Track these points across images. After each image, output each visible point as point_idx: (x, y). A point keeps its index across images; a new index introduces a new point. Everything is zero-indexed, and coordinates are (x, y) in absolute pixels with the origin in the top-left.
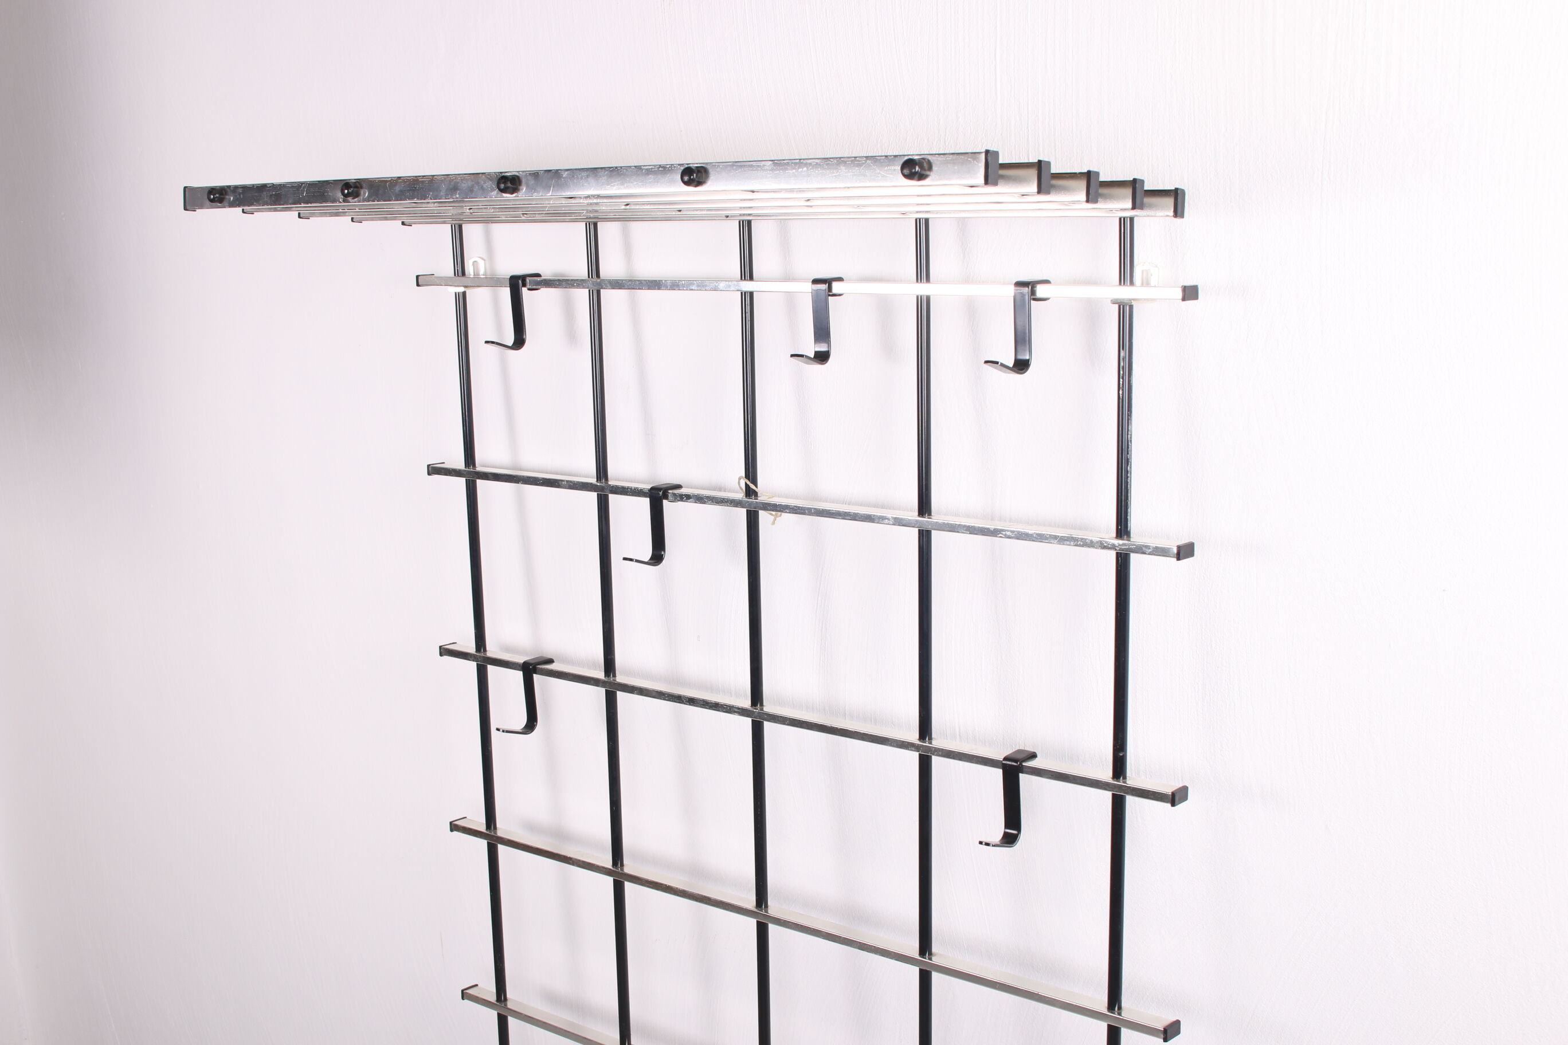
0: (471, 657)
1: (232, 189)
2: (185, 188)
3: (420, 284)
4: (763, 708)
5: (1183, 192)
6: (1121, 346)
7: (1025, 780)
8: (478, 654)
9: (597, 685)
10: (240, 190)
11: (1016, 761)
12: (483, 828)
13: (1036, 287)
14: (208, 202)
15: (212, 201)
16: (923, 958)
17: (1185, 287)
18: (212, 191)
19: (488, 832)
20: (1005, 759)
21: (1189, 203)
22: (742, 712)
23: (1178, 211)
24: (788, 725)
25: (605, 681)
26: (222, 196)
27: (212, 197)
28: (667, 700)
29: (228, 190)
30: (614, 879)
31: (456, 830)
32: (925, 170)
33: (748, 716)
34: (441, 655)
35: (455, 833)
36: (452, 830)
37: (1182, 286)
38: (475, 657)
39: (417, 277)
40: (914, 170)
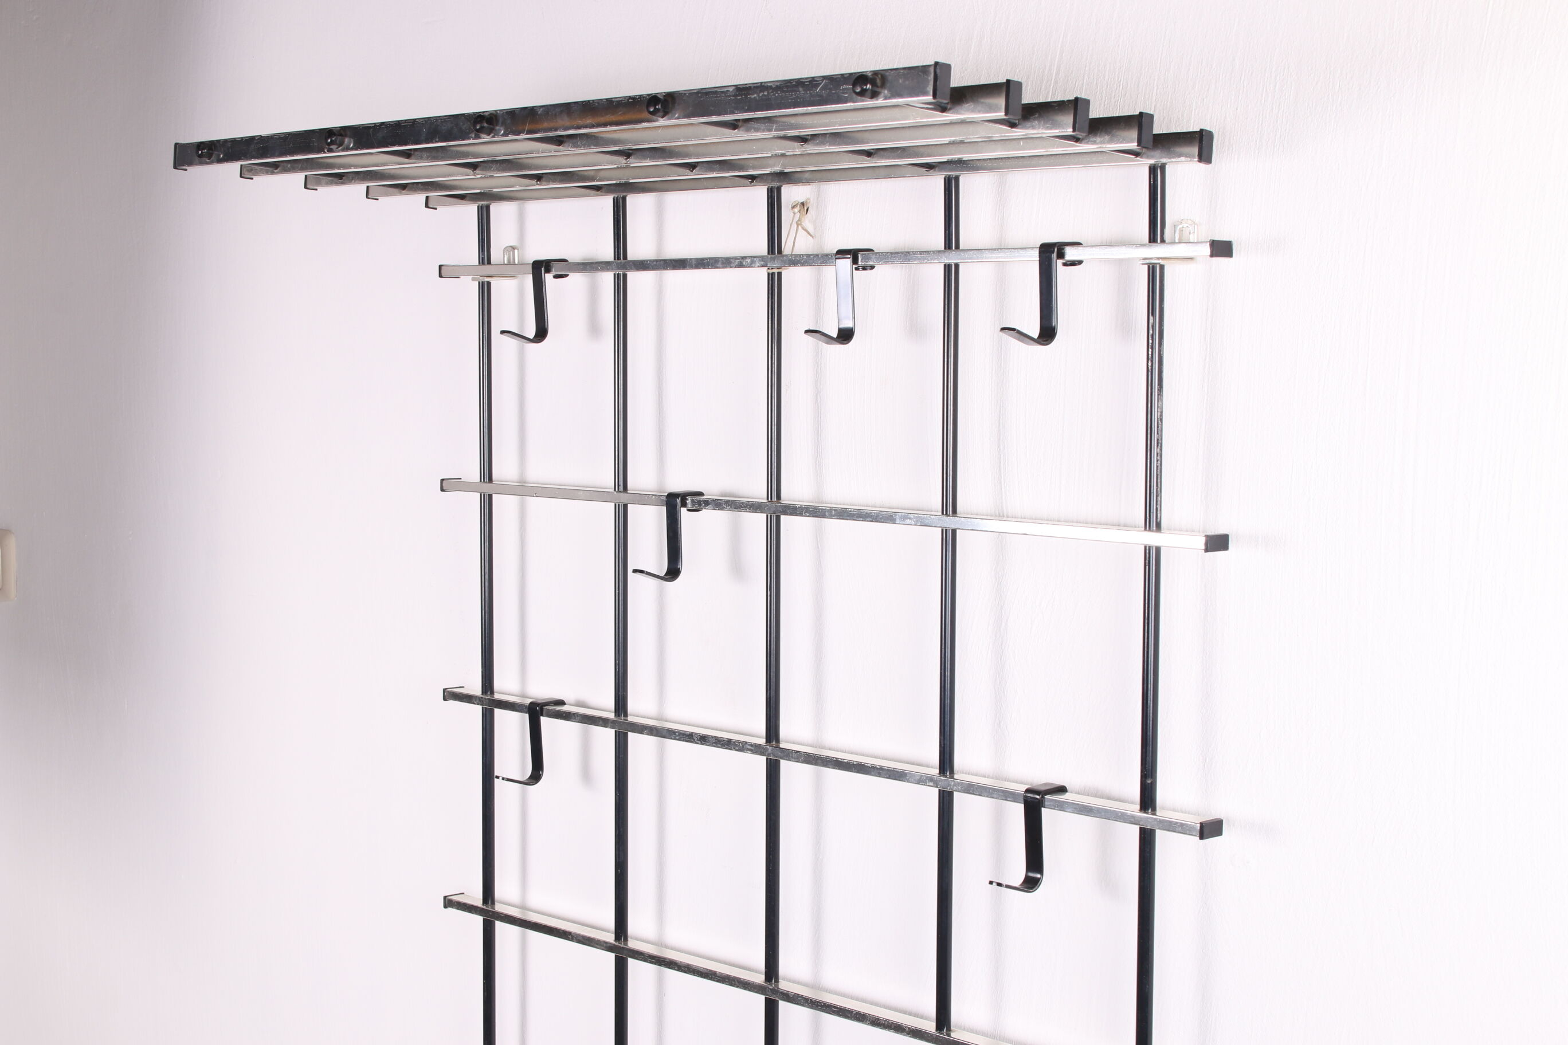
0: (476, 701)
1: (221, 143)
2: (176, 144)
3: (443, 275)
4: (779, 745)
5: (1210, 135)
6: (1151, 310)
7: (1048, 816)
8: (483, 697)
9: (605, 726)
10: (229, 145)
11: (1037, 792)
12: (478, 901)
13: (1063, 249)
14: (197, 159)
15: (200, 156)
16: (940, 1033)
17: (1213, 241)
18: (200, 145)
19: (485, 907)
20: (1028, 791)
21: (1217, 147)
22: (756, 749)
23: (1205, 156)
24: (802, 762)
25: (614, 721)
26: (211, 152)
27: (200, 152)
28: (678, 740)
29: (218, 144)
30: (616, 955)
31: (450, 907)
32: (878, 87)
33: (762, 754)
34: (445, 699)
35: (450, 909)
36: (445, 907)
37: (1210, 240)
38: (480, 700)
39: (440, 267)
40: (865, 87)
